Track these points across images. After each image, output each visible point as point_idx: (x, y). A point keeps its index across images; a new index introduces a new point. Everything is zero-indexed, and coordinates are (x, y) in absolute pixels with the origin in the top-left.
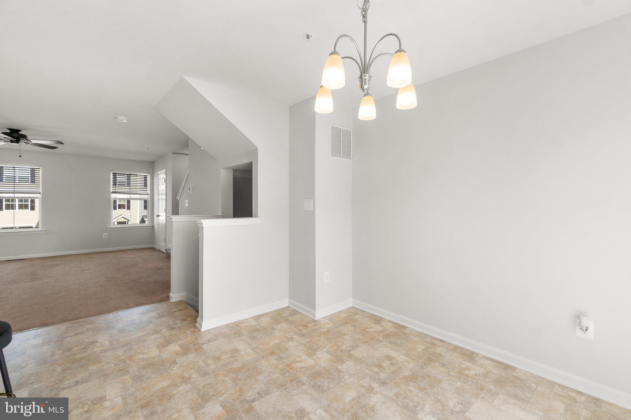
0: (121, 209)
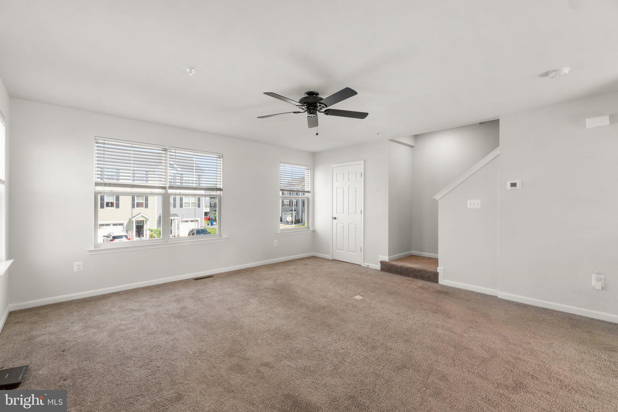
0: (139, 207)
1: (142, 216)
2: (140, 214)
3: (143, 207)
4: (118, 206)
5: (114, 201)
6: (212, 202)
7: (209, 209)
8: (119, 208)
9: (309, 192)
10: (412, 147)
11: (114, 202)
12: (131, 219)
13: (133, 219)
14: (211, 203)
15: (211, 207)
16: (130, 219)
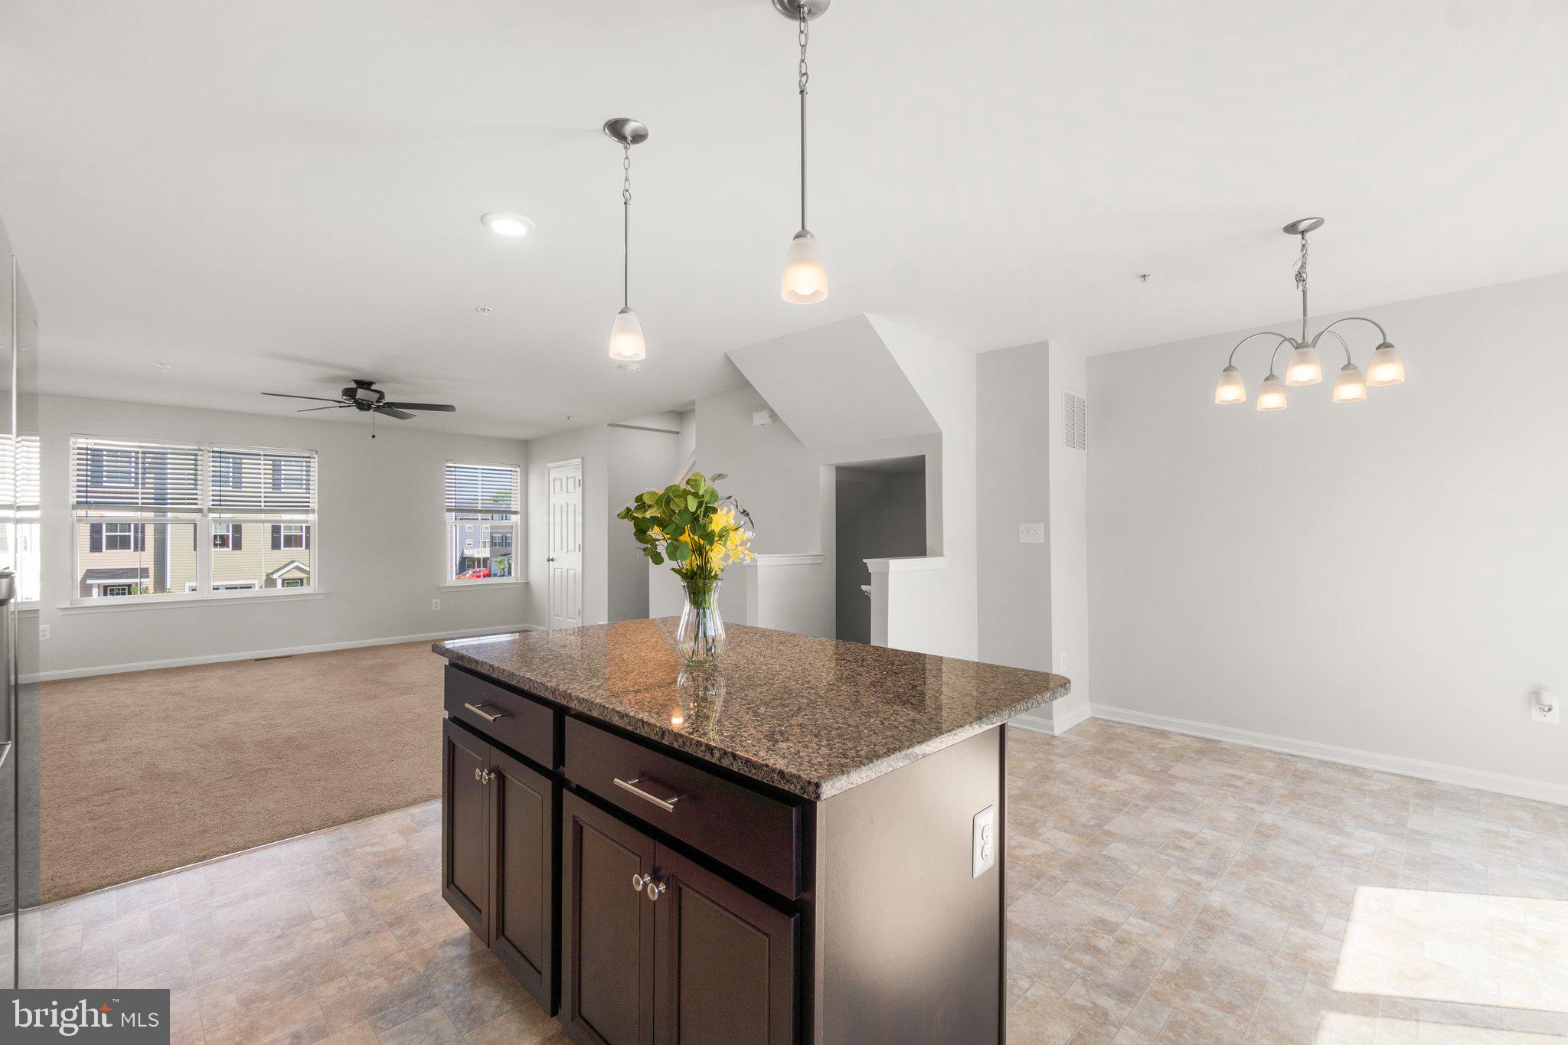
1: (297, 568)
2: (293, 562)
3: (301, 546)
4: (237, 545)
5: (228, 531)
6: (495, 533)
7: (488, 549)
8: (241, 549)
9: (516, 513)
10: (678, 433)
11: (228, 536)
12: (271, 576)
13: (275, 576)
14: (494, 535)
15: (493, 544)
16: (268, 575)
